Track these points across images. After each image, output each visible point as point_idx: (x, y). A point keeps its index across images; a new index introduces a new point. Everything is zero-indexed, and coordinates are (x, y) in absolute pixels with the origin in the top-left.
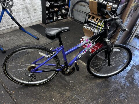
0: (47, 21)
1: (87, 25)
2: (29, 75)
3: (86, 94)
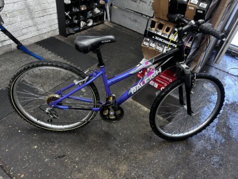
0: (68, 30)
1: (148, 40)
2: (47, 111)
3: (155, 164)
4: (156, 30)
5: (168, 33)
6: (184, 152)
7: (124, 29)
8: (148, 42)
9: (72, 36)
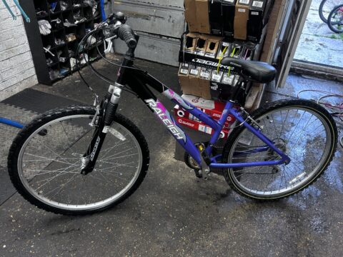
0: (53, 74)
1: (187, 65)
3: (234, 249)
4: (195, 50)
5: (214, 51)
6: (271, 221)
7: (138, 60)
8: (187, 68)
9: (59, 82)
